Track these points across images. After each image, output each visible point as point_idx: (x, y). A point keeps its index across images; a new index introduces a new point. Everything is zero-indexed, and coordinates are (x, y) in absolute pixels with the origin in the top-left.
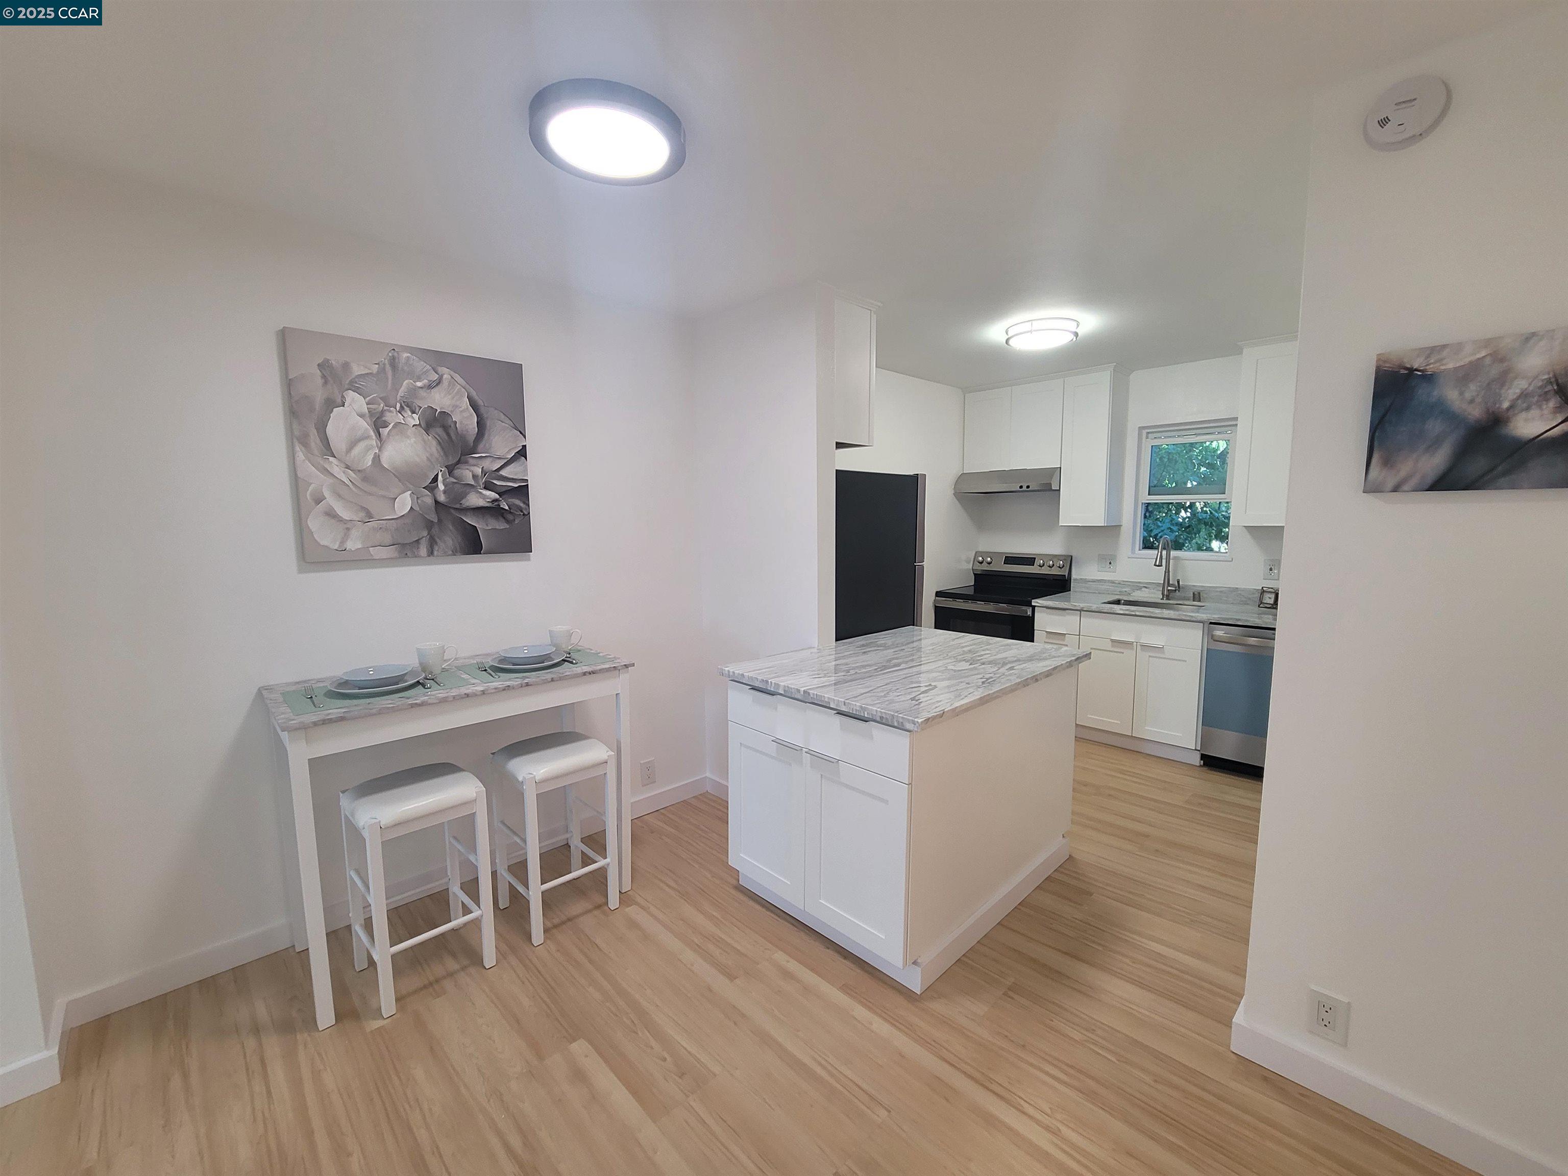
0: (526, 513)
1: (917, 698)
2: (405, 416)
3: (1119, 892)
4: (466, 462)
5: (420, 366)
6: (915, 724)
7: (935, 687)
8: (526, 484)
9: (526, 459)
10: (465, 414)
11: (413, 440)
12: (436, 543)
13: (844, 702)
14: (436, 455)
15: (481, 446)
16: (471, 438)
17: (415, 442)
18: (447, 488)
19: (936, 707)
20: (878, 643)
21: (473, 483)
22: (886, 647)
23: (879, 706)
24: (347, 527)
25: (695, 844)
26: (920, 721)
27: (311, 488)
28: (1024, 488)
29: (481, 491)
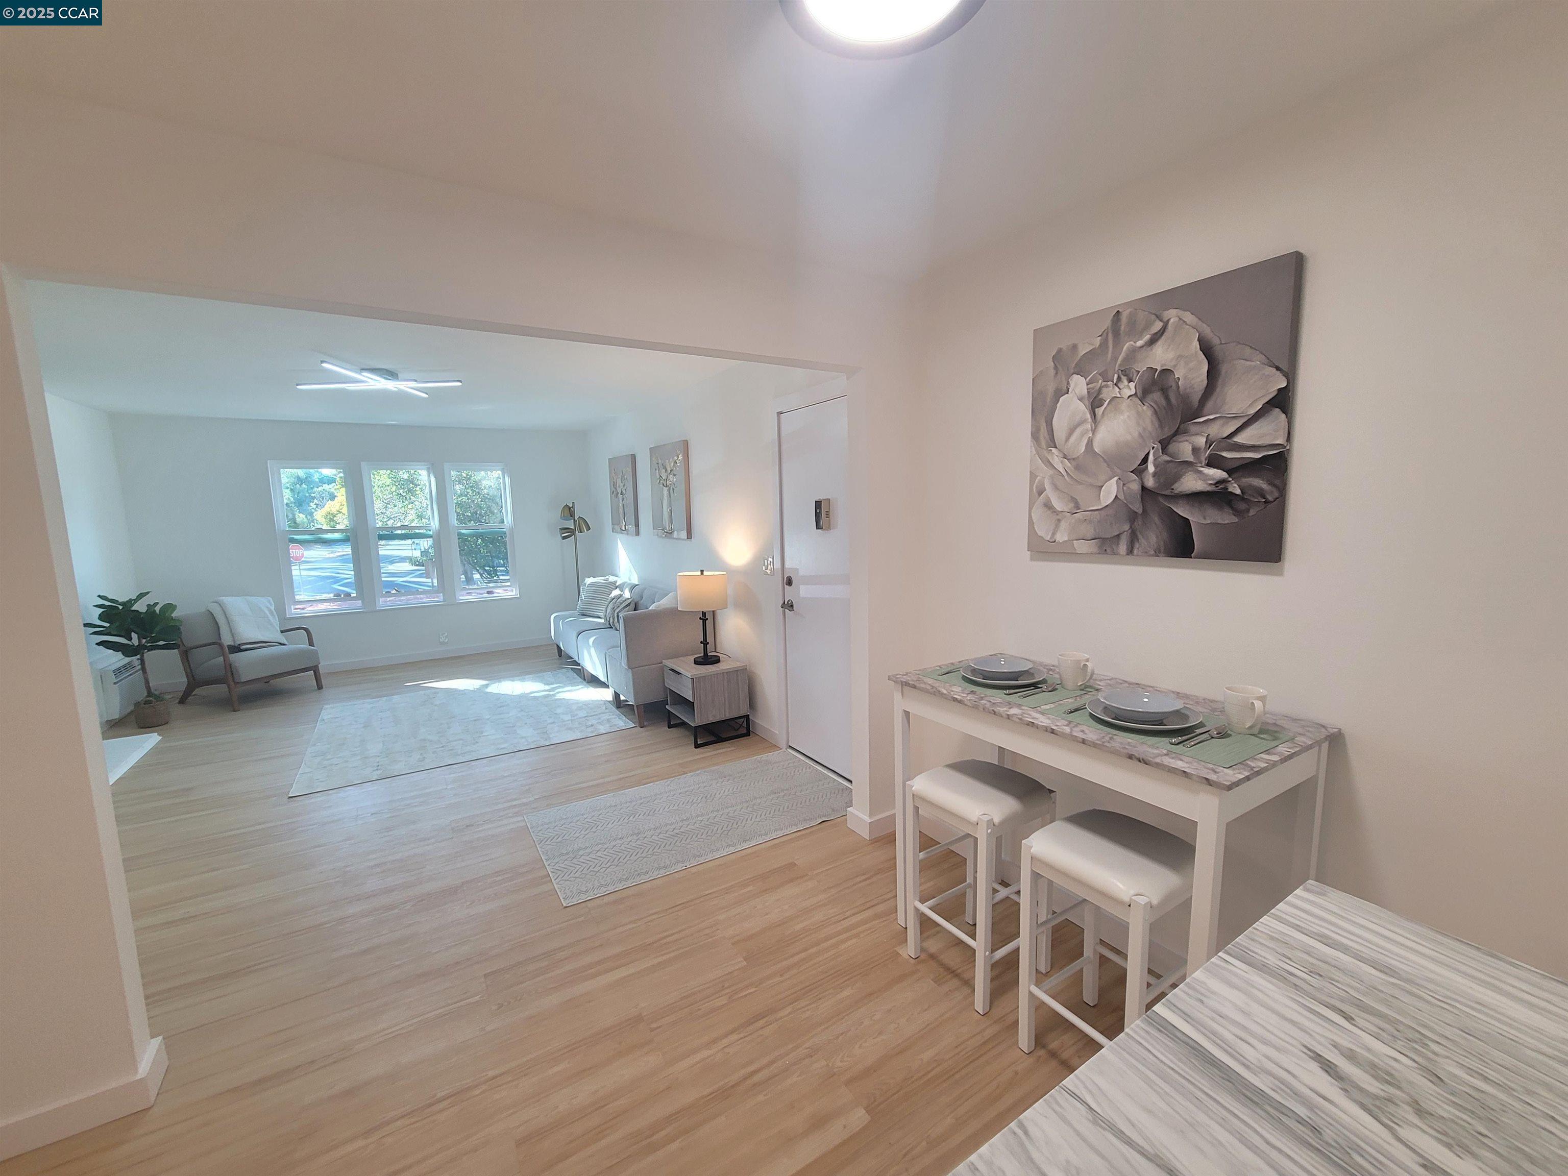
0: (1270, 498)
2: (1121, 387)
4: (1186, 432)
5: (1144, 319)
8: (1285, 451)
9: (1292, 407)
10: (1193, 366)
11: (1126, 414)
12: (1138, 539)
14: (1150, 428)
15: (1210, 405)
16: (1196, 398)
17: (1128, 417)
18: (1158, 469)
21: (1191, 458)
24: (1058, 518)
27: (1037, 481)
29: (1202, 469)
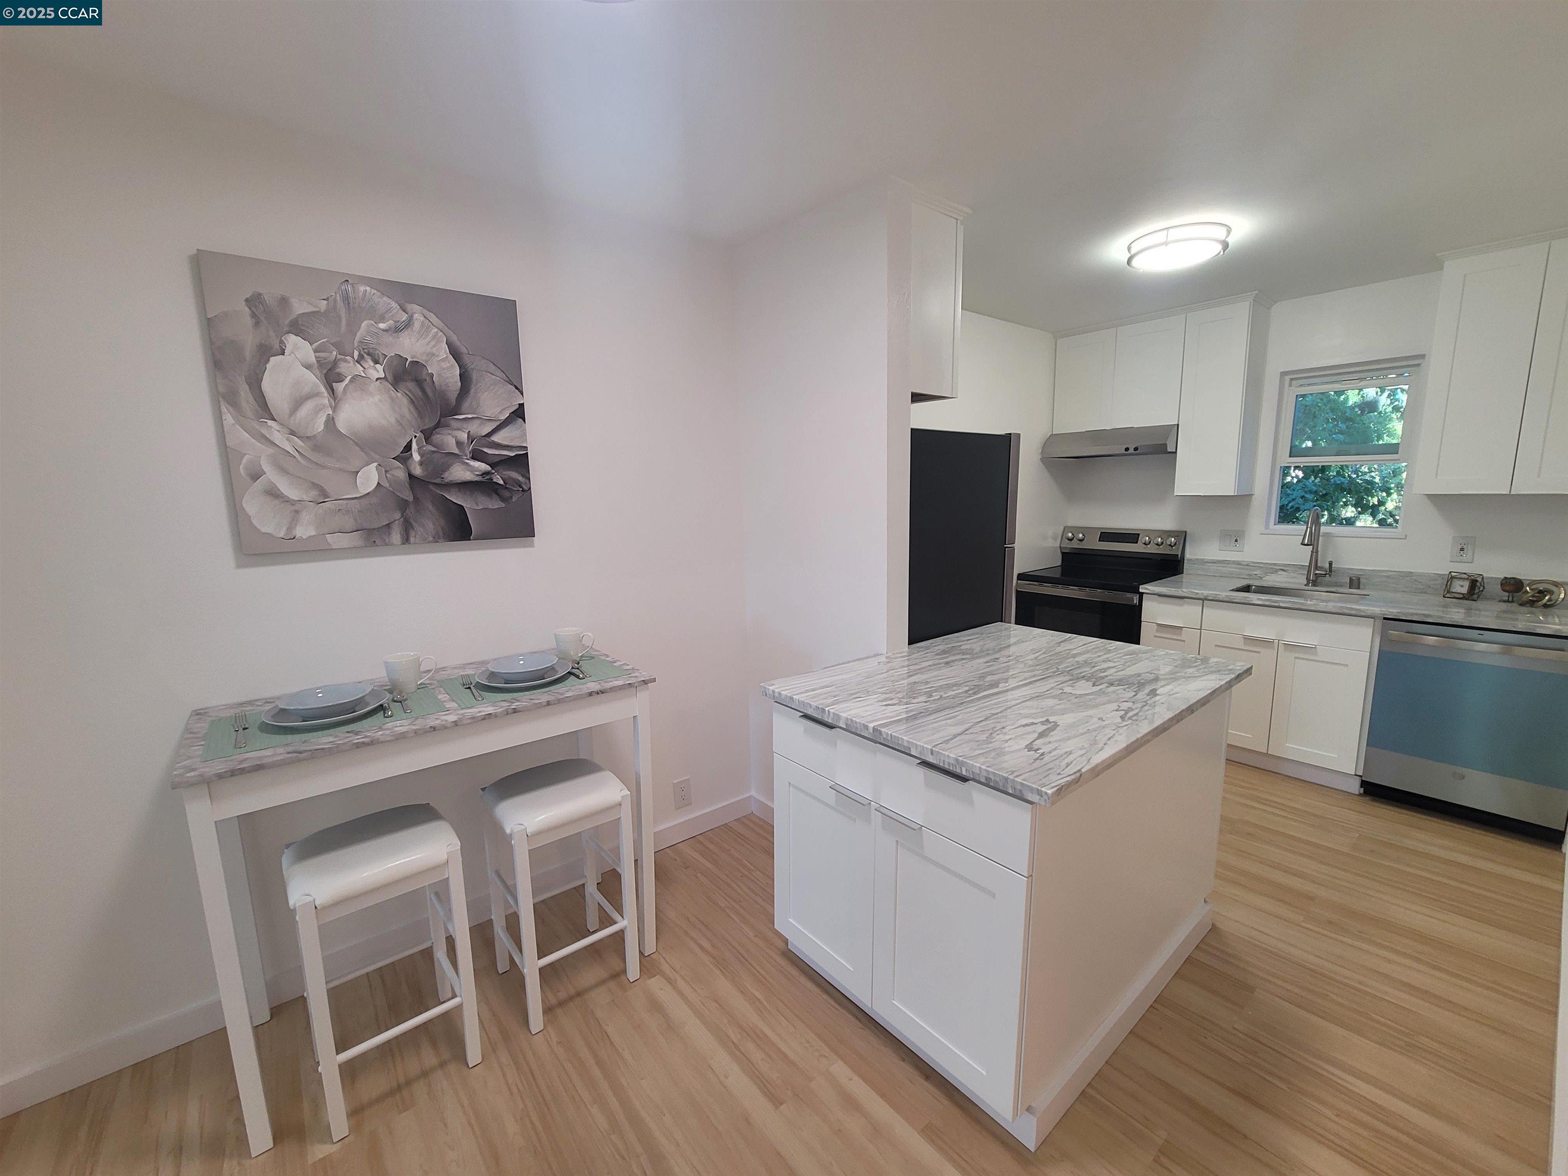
0: (526, 488)
1: (1035, 747)
2: (366, 366)
3: (1290, 987)
4: (447, 426)
5: (385, 302)
6: (1042, 796)
7: (1056, 725)
8: (525, 452)
9: (524, 421)
10: (445, 365)
11: (377, 398)
12: (413, 527)
13: (932, 751)
14: (408, 415)
15: (466, 405)
16: (453, 396)
17: (380, 401)
18: (424, 458)
19: (1068, 765)
20: (962, 647)
21: (456, 451)
22: (974, 656)
23: (982, 759)
24: (295, 509)
25: (735, 886)
26: (1050, 792)
27: (244, 461)
28: (1131, 451)
29: (468, 461)
